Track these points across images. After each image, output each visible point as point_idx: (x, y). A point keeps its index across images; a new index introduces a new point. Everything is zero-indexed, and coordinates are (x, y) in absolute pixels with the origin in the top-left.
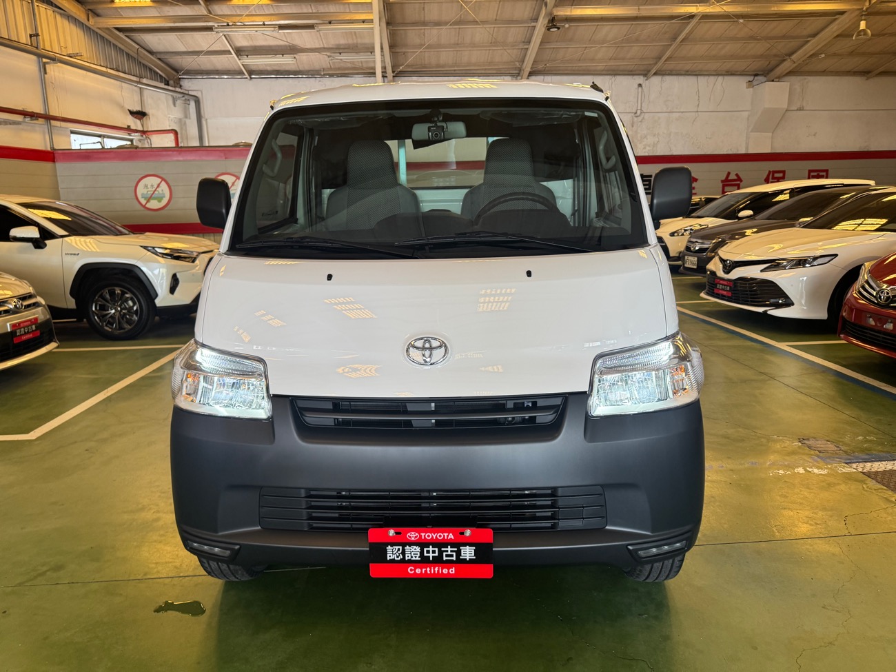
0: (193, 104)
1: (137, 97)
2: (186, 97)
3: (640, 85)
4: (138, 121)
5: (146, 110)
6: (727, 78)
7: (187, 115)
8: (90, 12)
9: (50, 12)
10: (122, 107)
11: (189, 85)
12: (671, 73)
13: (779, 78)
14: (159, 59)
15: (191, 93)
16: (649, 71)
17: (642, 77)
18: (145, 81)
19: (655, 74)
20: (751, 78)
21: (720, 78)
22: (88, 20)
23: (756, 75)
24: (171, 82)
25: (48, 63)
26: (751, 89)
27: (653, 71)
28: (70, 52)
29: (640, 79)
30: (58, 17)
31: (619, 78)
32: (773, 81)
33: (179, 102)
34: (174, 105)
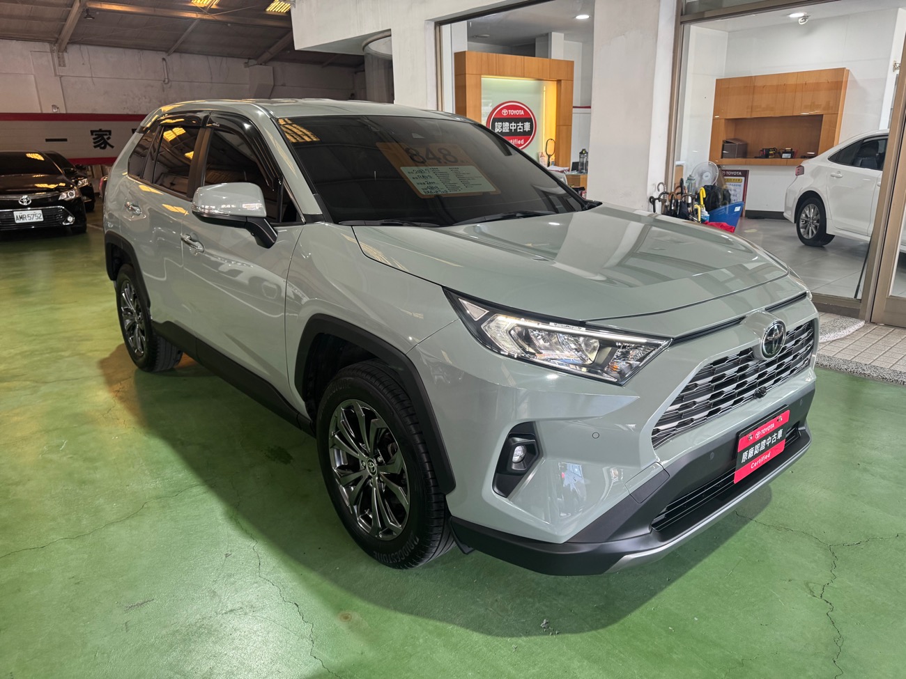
3: (164, 59)
6: (230, 59)
12: (186, 52)
13: (265, 63)
16: (170, 49)
17: (164, 53)
19: (175, 52)
20: (246, 61)
21: (224, 58)
23: (249, 59)
26: (247, 69)
27: (173, 49)
29: (164, 55)
31: (147, 53)
32: (261, 64)
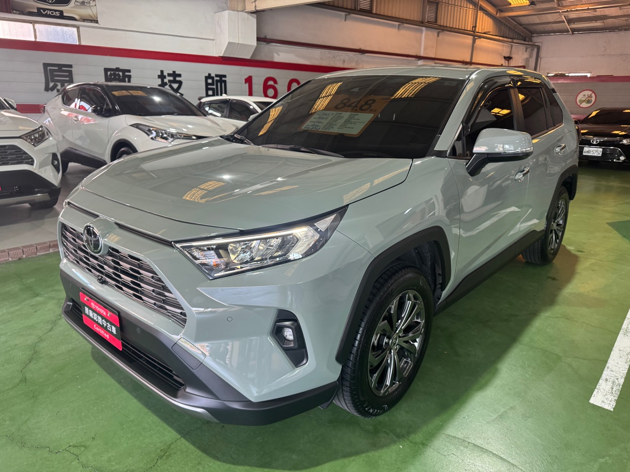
0: (536, 50)
1: (509, 50)
2: (533, 46)
4: (507, 62)
5: (512, 56)
7: (531, 56)
8: (498, 11)
9: (482, 14)
10: (501, 55)
11: (537, 40)
14: (524, 28)
15: (537, 44)
18: (515, 41)
22: (497, 14)
24: (527, 39)
25: (477, 39)
28: (485, 31)
30: (484, 15)
33: (529, 49)
34: (526, 51)
